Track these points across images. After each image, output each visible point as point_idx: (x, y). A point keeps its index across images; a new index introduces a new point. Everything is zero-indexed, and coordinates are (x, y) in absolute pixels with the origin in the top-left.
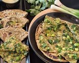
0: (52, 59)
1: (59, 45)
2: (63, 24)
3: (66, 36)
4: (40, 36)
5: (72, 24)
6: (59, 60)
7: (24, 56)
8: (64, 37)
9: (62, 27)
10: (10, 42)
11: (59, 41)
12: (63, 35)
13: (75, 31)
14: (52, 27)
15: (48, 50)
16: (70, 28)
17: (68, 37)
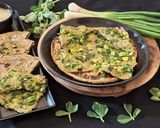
0: (90, 80)
1: (95, 60)
2: (92, 32)
3: (102, 47)
5: (106, 29)
7: (41, 94)
8: (100, 50)
9: (92, 37)
11: (94, 55)
12: (98, 47)
13: (113, 36)
14: (76, 39)
16: (104, 35)
17: (106, 47)
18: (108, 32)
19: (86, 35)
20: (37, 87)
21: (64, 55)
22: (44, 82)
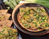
2: (31, 9)
3: (36, 16)
4: (21, 20)
5: (36, 8)
6: (38, 30)
9: (31, 11)
10: (4, 30)
11: (33, 20)
12: (34, 16)
14: (26, 13)
15: (30, 27)
18: (37, 9)
19: (29, 11)
20: (14, 34)
21: (23, 21)
22: (17, 31)
